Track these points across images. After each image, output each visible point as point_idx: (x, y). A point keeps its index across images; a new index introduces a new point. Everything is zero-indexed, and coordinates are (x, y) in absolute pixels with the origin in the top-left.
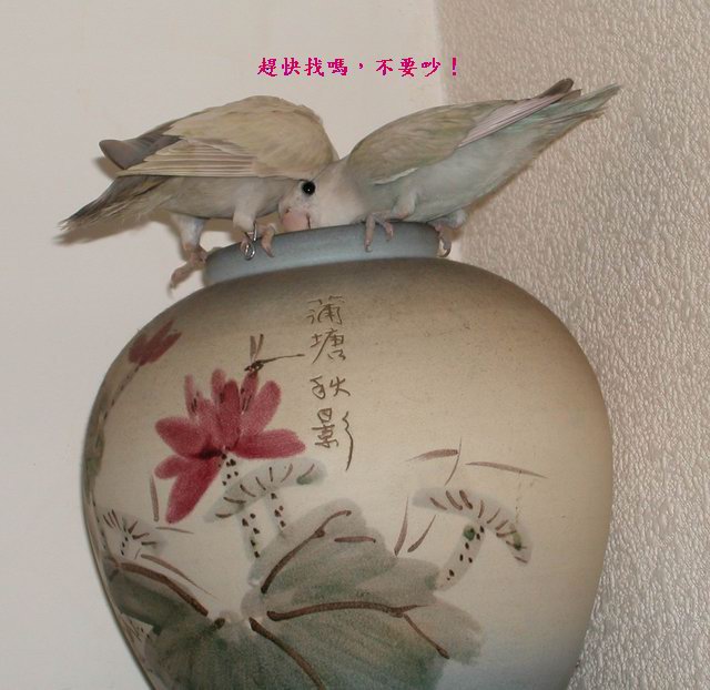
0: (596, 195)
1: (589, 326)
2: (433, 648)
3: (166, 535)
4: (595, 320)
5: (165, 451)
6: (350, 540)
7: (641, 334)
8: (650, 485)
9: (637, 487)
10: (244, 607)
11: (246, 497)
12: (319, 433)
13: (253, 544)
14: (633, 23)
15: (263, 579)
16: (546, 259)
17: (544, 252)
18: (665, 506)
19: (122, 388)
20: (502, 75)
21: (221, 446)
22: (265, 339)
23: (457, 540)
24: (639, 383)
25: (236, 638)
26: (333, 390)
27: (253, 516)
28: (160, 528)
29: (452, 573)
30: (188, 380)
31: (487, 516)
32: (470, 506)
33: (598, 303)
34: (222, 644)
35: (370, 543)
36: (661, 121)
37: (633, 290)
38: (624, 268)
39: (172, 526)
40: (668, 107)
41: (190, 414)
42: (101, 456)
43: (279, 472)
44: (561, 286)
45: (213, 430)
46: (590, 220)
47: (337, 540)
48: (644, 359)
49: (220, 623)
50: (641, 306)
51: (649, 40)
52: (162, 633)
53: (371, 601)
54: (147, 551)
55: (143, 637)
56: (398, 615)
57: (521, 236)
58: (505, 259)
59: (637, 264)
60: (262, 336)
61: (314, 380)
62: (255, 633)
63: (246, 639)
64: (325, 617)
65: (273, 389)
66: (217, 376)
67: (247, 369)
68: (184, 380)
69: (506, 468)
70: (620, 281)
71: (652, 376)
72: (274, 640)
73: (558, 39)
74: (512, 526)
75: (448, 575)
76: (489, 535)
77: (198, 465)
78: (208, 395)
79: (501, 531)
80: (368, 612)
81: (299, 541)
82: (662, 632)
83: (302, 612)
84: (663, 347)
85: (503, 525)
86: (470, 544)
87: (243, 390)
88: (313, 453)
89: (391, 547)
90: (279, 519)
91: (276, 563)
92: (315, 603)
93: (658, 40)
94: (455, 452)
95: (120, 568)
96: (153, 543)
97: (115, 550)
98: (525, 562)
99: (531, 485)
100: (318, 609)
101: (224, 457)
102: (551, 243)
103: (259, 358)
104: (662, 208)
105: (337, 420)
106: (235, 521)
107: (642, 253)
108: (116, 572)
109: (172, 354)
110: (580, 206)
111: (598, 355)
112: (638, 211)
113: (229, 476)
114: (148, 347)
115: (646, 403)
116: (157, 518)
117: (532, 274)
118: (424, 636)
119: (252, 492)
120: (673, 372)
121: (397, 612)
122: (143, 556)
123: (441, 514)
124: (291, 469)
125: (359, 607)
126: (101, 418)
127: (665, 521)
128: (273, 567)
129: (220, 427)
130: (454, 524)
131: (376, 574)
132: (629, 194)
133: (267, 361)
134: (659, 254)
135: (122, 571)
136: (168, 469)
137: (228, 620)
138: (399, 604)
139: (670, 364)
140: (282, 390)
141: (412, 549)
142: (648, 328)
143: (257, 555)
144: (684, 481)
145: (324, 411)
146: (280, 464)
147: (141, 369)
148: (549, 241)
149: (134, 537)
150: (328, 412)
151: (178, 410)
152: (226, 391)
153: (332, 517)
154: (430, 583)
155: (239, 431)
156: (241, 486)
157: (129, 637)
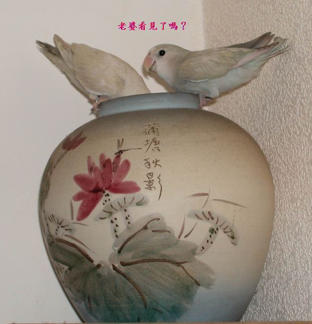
0: (272, 85)
1: (266, 143)
2: (193, 281)
3: (76, 226)
4: (269, 140)
5: (77, 189)
6: (159, 231)
7: (290, 147)
8: (291, 214)
9: (285, 215)
10: (110, 259)
11: (113, 210)
12: (147, 183)
13: (115, 231)
14: (292, 9)
15: (119, 247)
16: (247, 113)
17: (247, 110)
18: (297, 223)
19: (59, 161)
20: (231, 32)
21: (103, 187)
22: (124, 141)
23: (207, 233)
24: (288, 169)
25: (106, 273)
26: (154, 165)
27: (116, 219)
28: (74, 223)
29: (203, 248)
30: (89, 158)
31: (220, 223)
32: (213, 219)
33: (270, 133)
34: (99, 276)
35: (168, 233)
36: (303, 53)
37: (287, 127)
38: (283, 118)
39: (79, 222)
40: (306, 46)
41: (90, 173)
42: (48, 191)
43: (128, 200)
44: (254, 125)
45: (100, 180)
46: (269, 96)
47: (153, 231)
48: (291, 158)
49: (99, 266)
50: (290, 135)
51: (299, 17)
52: (72, 270)
53: (167, 259)
54: (67, 233)
55: (64, 271)
56: (179, 266)
57: (237, 103)
58: (229, 113)
59: (289, 116)
60: (123, 139)
61: (146, 160)
62: (114, 271)
63: (110, 274)
64: (146, 265)
65: (127, 163)
66: (102, 156)
67: (116, 154)
68: (87, 157)
69: (229, 202)
70: (281, 123)
71: (294, 166)
72: (123, 274)
73: (257, 16)
74: (231, 229)
75: (202, 249)
76: (220, 232)
77: (92, 195)
78: (98, 164)
79: (225, 231)
80: (165, 264)
81: (136, 230)
82: (294, 279)
83: (136, 263)
84: (300, 153)
85: (227, 227)
86: (212, 235)
87: (113, 163)
88: (144, 192)
89: (177, 235)
90: (128, 221)
91: (125, 240)
92: (142, 258)
93: (303, 17)
94: (207, 194)
95: (54, 240)
96: (70, 230)
97: (53, 232)
98: (236, 245)
99: (240, 210)
100: (143, 261)
101: (104, 192)
102: (250, 107)
103: (121, 149)
104: (302, 91)
105: (155, 178)
106: (108, 221)
107: (292, 111)
108: (53, 242)
109: (82, 146)
110: (264, 90)
111: (270, 156)
112: (291, 92)
113: (106, 201)
114: (71, 143)
115: (291, 177)
116: (72, 219)
117: (241, 120)
118: (190, 276)
119: (116, 208)
120: (304, 164)
121: (178, 264)
122: (66, 235)
123: (200, 222)
124: (134, 199)
125: (161, 261)
126: (49, 174)
127: (297, 230)
128: (124, 242)
129: (103, 179)
130: (205, 226)
131: (169, 247)
132: (287, 85)
133: (125, 151)
134: (300, 111)
135: (55, 242)
136: (78, 197)
137: (103, 265)
138: (179, 261)
139: (303, 160)
140: (131, 163)
141: (186, 236)
142: (293, 145)
143: (117, 236)
144: (307, 212)
145: (149, 174)
146: (129, 196)
147: (68, 152)
148: (249, 106)
149: (62, 227)
150: (151, 174)
151: (84, 171)
152: (106, 163)
153: (151, 221)
154: (193, 252)
155: (111, 181)
156: (111, 206)
157: (57, 271)
